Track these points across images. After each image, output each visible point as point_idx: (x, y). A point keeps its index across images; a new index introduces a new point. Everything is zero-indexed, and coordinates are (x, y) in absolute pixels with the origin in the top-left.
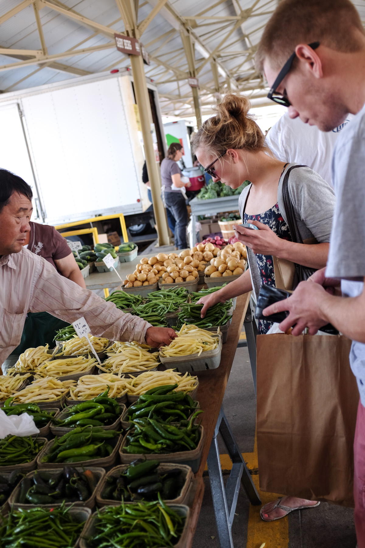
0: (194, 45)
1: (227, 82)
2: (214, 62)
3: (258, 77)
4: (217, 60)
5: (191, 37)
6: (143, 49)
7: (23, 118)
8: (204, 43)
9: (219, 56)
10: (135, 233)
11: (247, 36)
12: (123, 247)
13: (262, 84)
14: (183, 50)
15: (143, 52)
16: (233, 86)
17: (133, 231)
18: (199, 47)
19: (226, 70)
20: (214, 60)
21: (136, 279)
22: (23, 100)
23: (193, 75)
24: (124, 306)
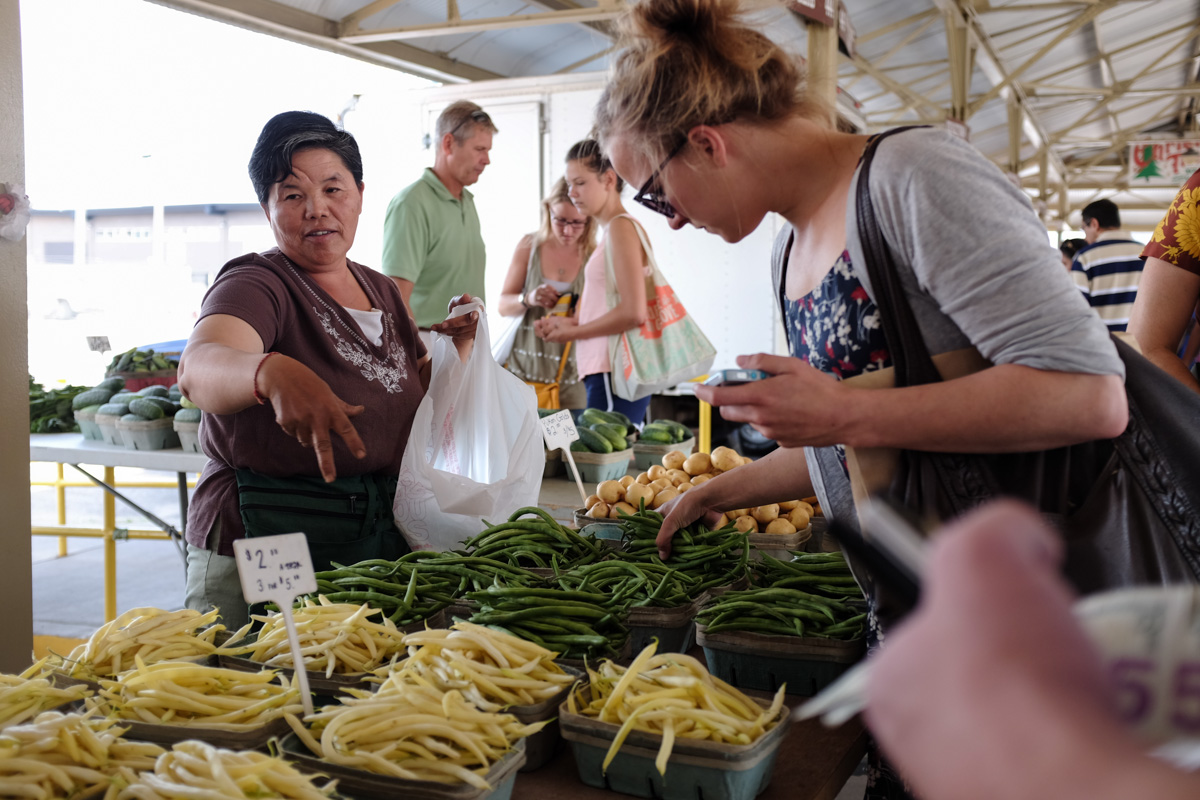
0: (973, 51)
1: (1041, 158)
2: (1016, 105)
3: (1116, 162)
4: (1024, 102)
5: (971, 32)
6: (842, 14)
7: (547, 137)
8: (1000, 55)
9: (1031, 93)
10: (753, 447)
11: (1107, 57)
12: (654, 430)
13: (1123, 179)
14: (945, 65)
15: (842, 22)
16: (1053, 174)
17: (750, 443)
18: (984, 61)
19: (1043, 131)
20: (1019, 100)
21: (621, 498)
22: (555, 97)
23: (958, 116)
24: (535, 558)
